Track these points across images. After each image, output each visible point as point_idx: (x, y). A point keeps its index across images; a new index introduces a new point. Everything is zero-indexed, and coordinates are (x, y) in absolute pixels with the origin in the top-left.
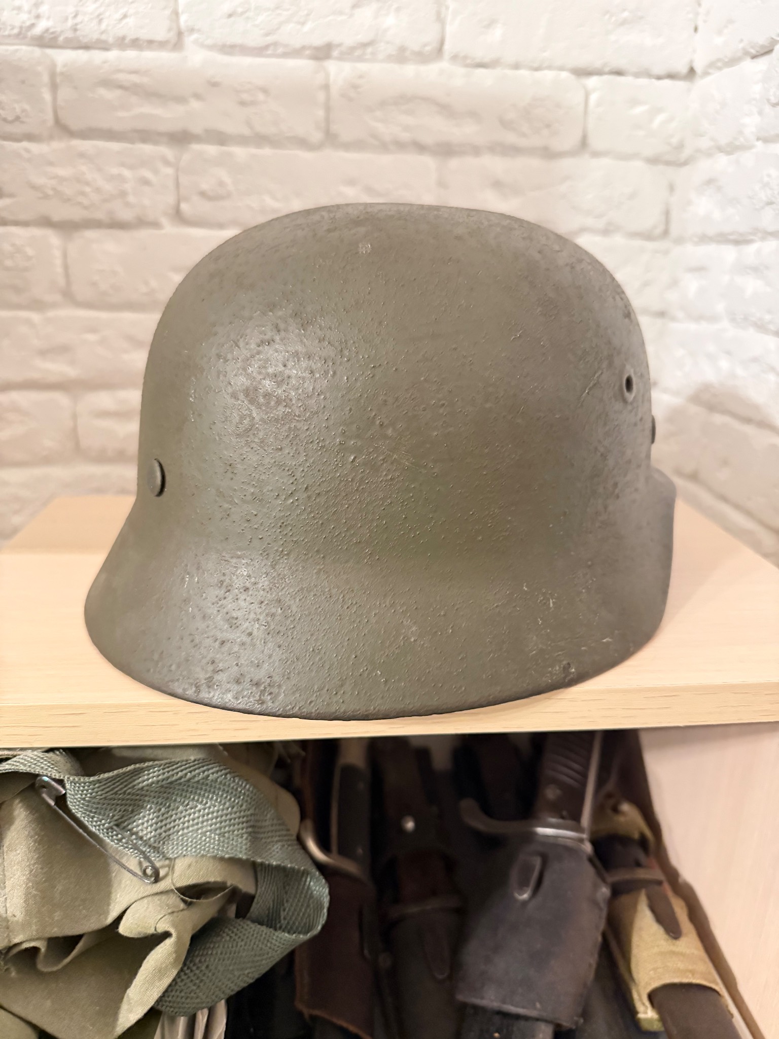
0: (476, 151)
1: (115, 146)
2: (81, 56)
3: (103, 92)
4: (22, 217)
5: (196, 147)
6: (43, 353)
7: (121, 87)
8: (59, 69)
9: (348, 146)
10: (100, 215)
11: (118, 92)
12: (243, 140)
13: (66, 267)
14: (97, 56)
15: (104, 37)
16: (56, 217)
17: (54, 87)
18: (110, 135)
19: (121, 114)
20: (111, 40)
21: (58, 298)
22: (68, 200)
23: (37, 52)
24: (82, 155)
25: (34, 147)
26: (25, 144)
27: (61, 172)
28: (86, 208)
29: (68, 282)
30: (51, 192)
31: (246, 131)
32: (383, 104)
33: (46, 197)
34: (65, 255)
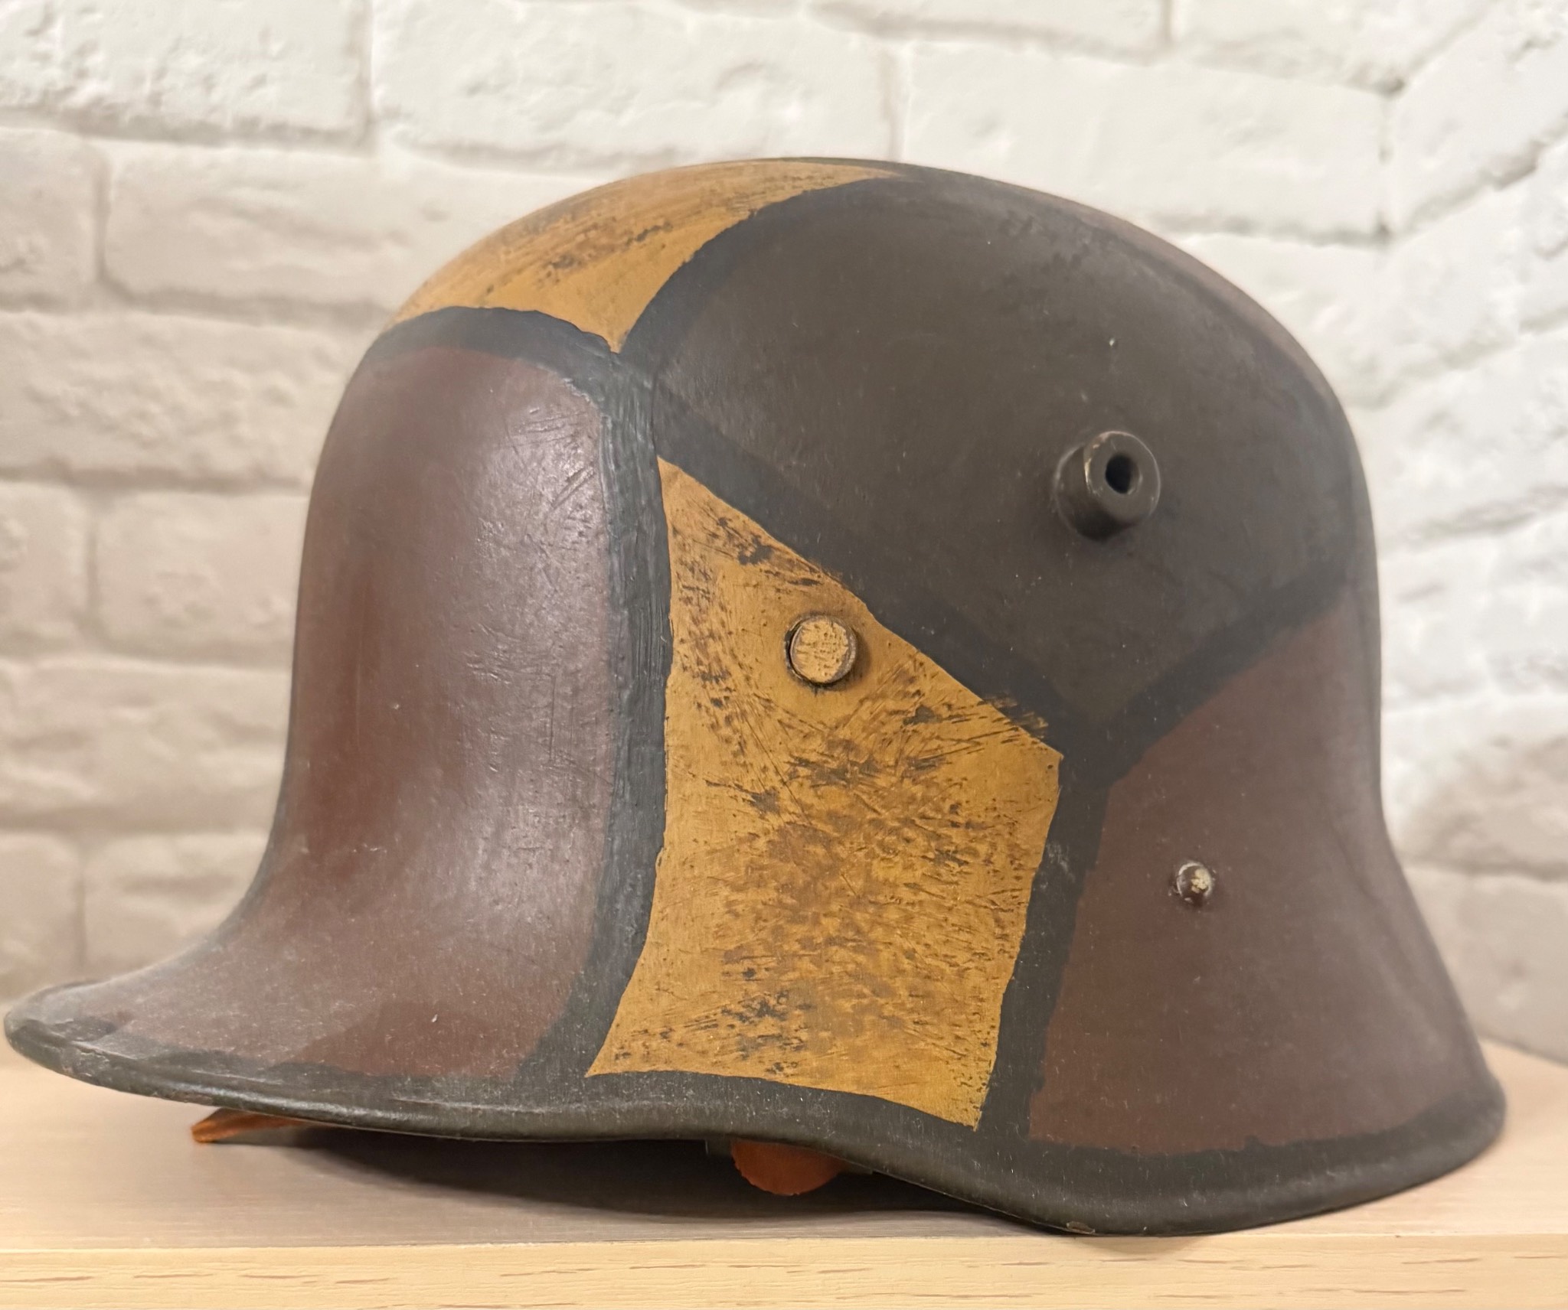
1: (217, 327)
2: (166, 153)
3: (203, 220)
4: (6, 460)
7: (241, 212)
8: (115, 175)
10: (175, 460)
11: (235, 223)
13: (92, 566)
14: (196, 155)
15: (214, 119)
16: (79, 463)
18: (211, 304)
19: (238, 264)
20: (228, 124)
21: (67, 629)
22: (111, 428)
23: (73, 142)
26: (28, 315)
27: (102, 371)
29: (94, 596)
30: (74, 412)
33: (64, 419)
34: (92, 542)
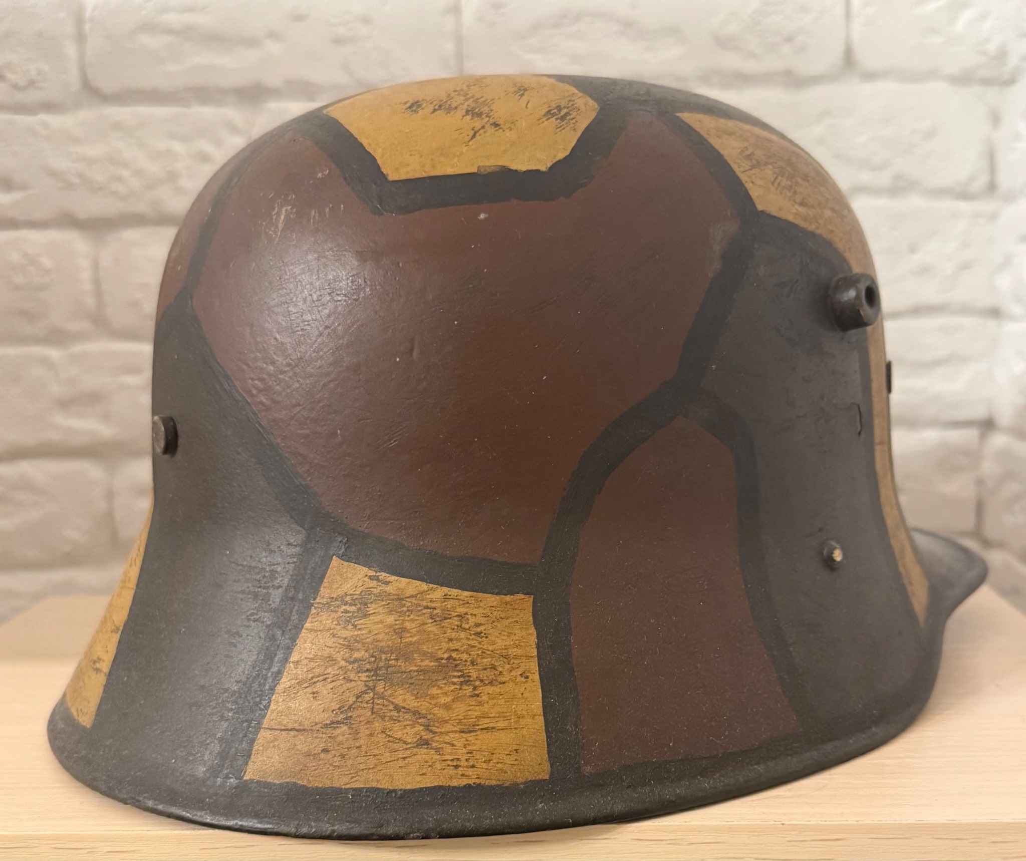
1: (161, 111)
3: (146, 39)
4: (38, 215)
5: (273, 105)
6: (64, 404)
7: (170, 31)
8: (88, 13)
10: (141, 207)
11: (167, 38)
13: (97, 282)
16: (82, 214)
17: (80, 37)
18: (155, 96)
19: (172, 68)
21: (85, 325)
22: (100, 189)
24: (118, 127)
25: (54, 121)
26: (43, 117)
27: (90, 151)
28: (123, 198)
29: (100, 303)
31: (343, 79)
32: (537, 27)
33: (69, 186)
34: (96, 266)
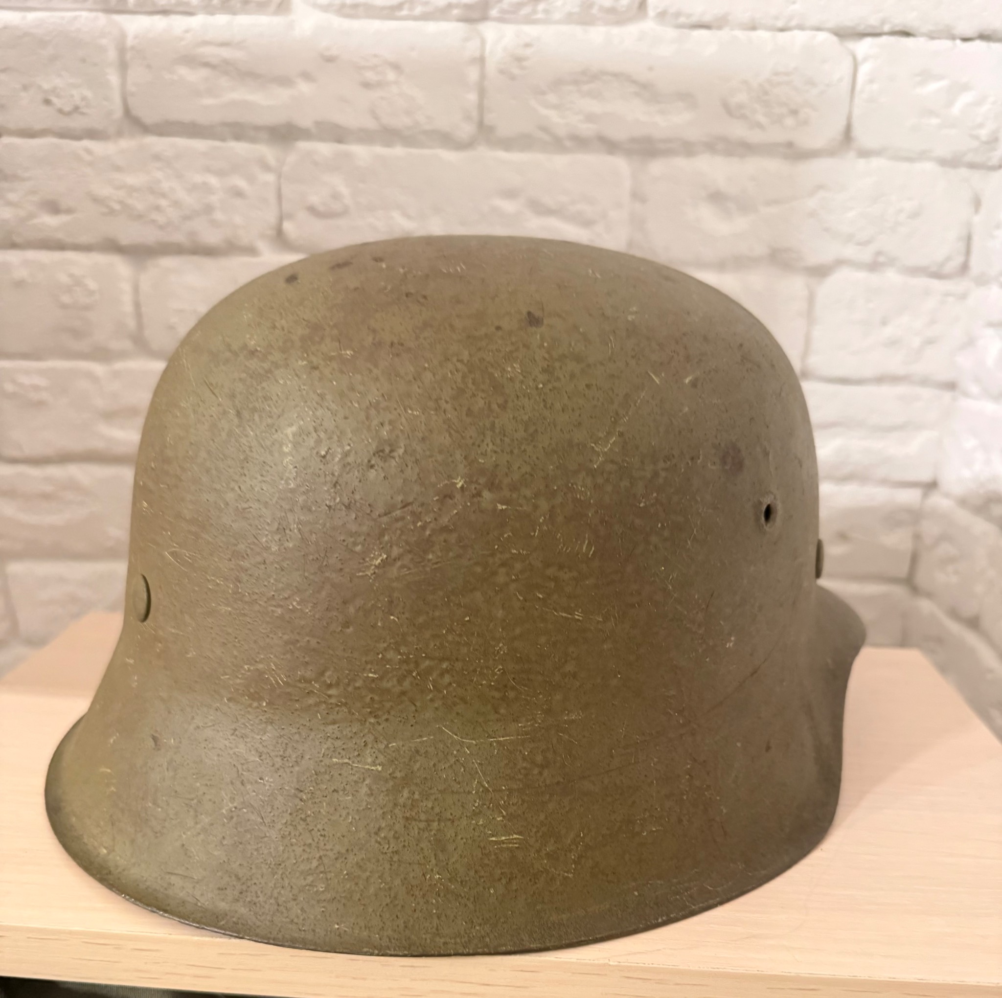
0: (688, 149)
1: (200, 145)
3: (184, 72)
4: (84, 239)
5: (303, 145)
6: (107, 416)
7: (207, 65)
8: (130, 42)
9: (507, 144)
10: (178, 237)
11: (204, 72)
12: (366, 137)
13: (137, 305)
14: (177, 24)
16: (124, 241)
17: (123, 66)
18: (194, 130)
19: (209, 101)
21: (127, 345)
22: (140, 217)
23: (102, 19)
24: (157, 157)
25: (98, 147)
26: (86, 143)
27: (131, 180)
28: (161, 228)
29: (140, 325)
30: (117, 207)
31: (370, 124)
32: (558, 83)
33: (112, 212)
34: (136, 289)
